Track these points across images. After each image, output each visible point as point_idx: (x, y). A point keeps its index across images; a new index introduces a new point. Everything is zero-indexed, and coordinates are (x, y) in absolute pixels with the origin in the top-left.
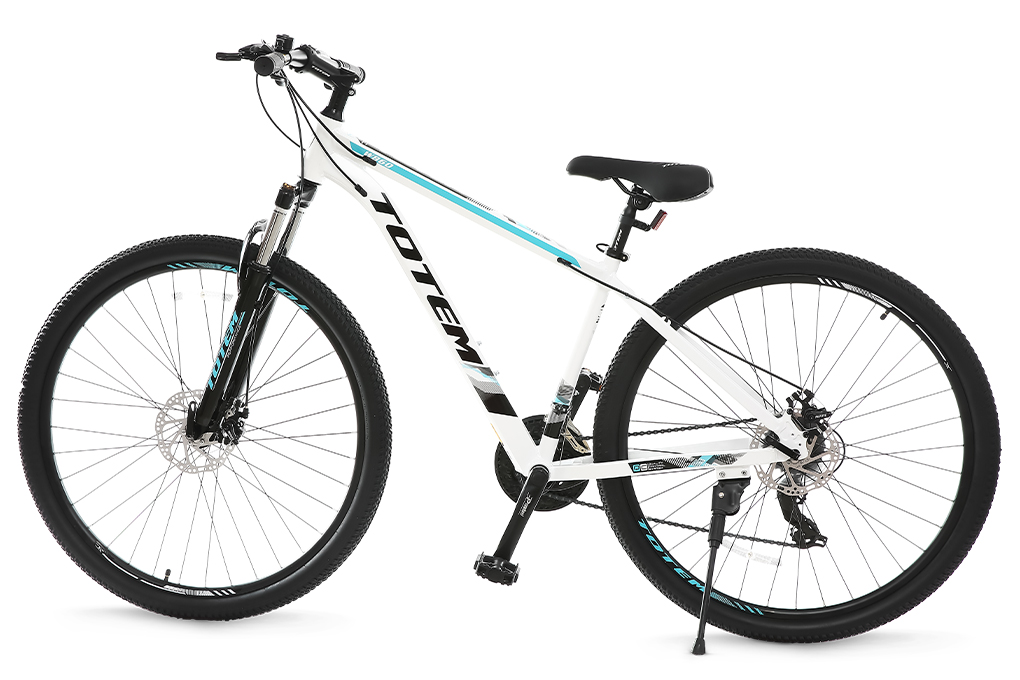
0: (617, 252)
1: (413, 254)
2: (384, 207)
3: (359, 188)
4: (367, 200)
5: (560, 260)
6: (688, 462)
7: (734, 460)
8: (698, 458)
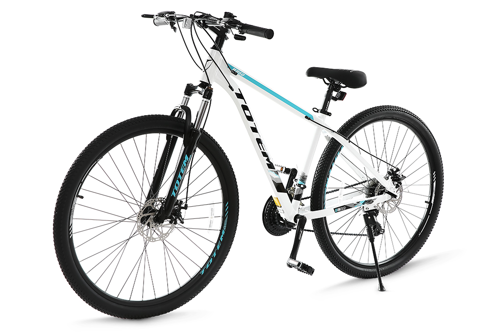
0: (324, 111)
1: (250, 118)
2: (240, 96)
3: (230, 87)
4: (234, 92)
5: (306, 117)
6: (355, 205)
7: (373, 202)
8: (358, 202)
